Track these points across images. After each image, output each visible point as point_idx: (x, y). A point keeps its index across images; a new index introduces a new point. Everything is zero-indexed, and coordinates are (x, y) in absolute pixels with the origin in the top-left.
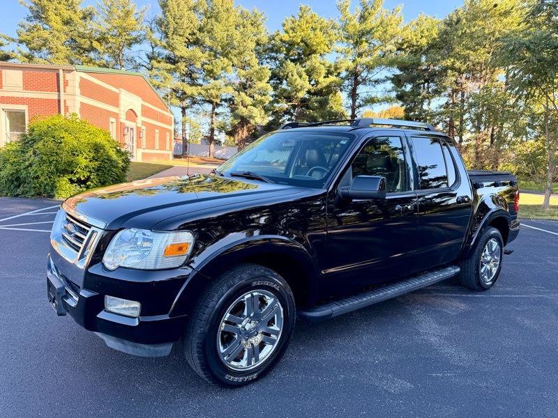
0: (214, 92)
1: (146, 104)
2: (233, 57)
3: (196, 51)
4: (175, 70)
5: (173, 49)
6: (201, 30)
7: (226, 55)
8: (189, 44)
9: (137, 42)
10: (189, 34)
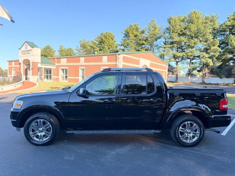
0: (190, 54)
2: (200, 38)
3: (183, 38)
5: (173, 38)
6: (185, 29)
7: (197, 37)
8: (180, 35)
10: (180, 31)
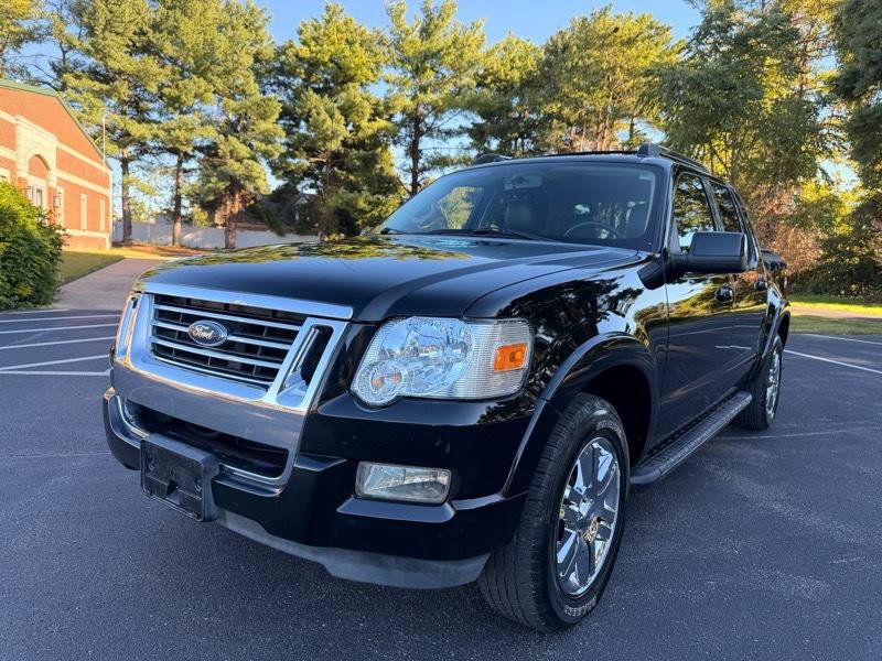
0: (182, 135)
1: (66, 148)
2: (214, 78)
3: (152, 64)
4: (109, 94)
5: (105, 57)
6: (156, 27)
7: (202, 74)
8: (134, 50)
9: (33, 39)
10: (135, 33)
